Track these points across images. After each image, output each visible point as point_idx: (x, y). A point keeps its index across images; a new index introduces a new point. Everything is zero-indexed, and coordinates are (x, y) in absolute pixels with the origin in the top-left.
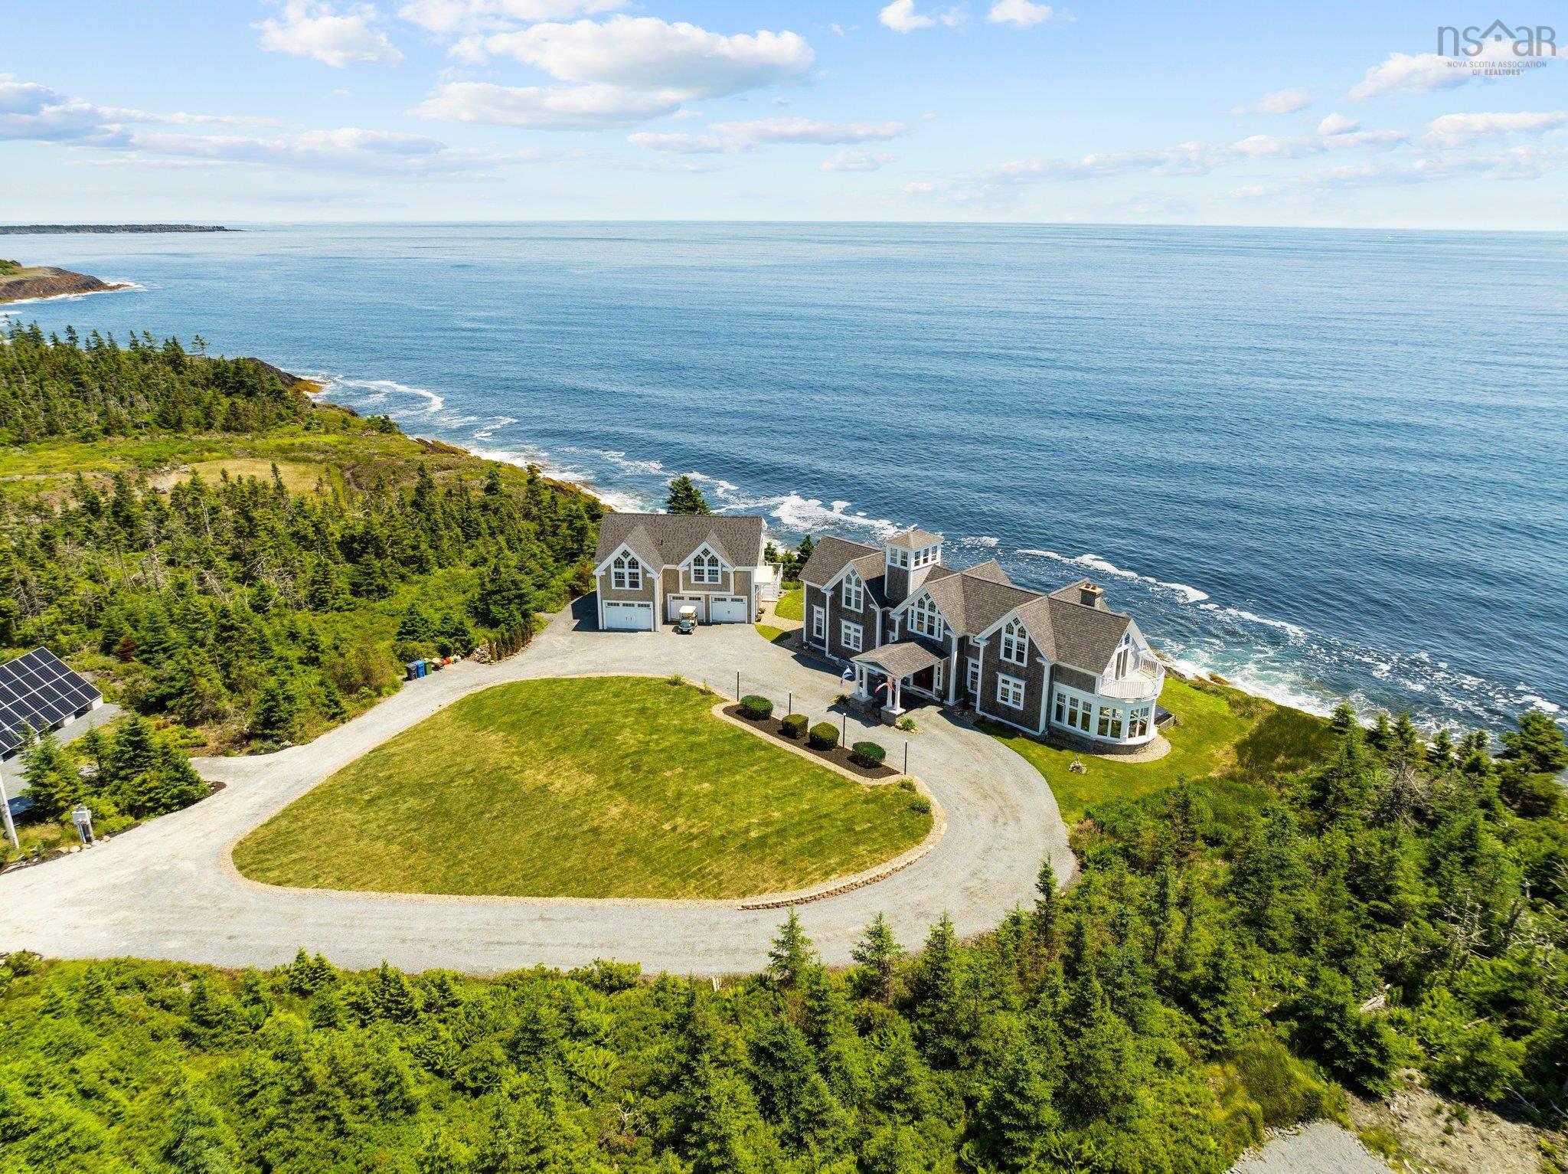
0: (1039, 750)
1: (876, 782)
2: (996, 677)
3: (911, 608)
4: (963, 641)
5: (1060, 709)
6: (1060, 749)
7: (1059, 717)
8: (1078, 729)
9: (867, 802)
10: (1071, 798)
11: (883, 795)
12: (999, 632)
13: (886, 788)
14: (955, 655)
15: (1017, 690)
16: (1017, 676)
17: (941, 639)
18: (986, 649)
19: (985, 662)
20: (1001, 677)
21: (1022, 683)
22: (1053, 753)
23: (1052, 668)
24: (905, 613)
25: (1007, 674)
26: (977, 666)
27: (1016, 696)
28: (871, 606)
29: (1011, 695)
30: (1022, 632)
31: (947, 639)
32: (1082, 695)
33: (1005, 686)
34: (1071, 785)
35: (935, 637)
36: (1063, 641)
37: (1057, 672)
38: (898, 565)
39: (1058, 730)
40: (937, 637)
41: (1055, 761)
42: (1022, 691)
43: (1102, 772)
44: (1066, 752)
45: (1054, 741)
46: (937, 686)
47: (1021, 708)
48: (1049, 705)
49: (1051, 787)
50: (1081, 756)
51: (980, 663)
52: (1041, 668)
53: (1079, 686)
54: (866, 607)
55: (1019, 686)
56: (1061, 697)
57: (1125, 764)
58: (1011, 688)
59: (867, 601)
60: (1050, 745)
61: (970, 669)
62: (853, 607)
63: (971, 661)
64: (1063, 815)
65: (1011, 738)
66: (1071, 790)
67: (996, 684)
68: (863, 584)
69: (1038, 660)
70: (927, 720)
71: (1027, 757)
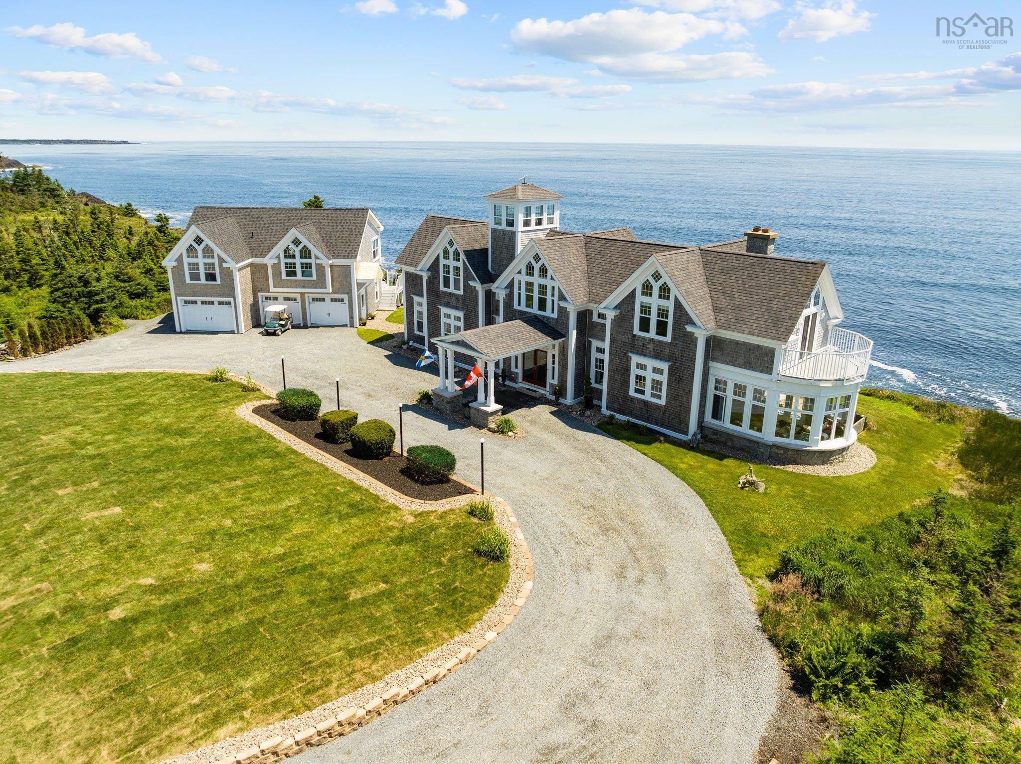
0: (690, 459)
1: (429, 506)
2: (628, 360)
3: (517, 278)
4: (584, 316)
5: (718, 401)
6: (721, 457)
7: (717, 414)
8: (745, 429)
9: (398, 541)
10: (748, 533)
11: (433, 528)
12: (632, 295)
13: (443, 516)
14: (573, 334)
15: (657, 377)
16: (657, 356)
17: (555, 315)
18: (614, 322)
19: (612, 341)
20: (635, 359)
21: (665, 366)
22: (712, 464)
23: (708, 341)
24: (510, 286)
25: (643, 354)
26: (602, 351)
27: (657, 384)
28: (471, 283)
29: (648, 384)
30: (665, 292)
31: (563, 312)
32: (751, 379)
33: (641, 373)
34: (746, 510)
35: (548, 313)
36: (723, 302)
37: (715, 347)
38: (504, 226)
39: (716, 432)
40: (550, 313)
41: (716, 474)
42: (664, 379)
43: (787, 490)
44: (729, 463)
45: (709, 447)
46: (552, 380)
47: (662, 402)
48: (703, 396)
49: (714, 514)
50: (752, 467)
51: (606, 345)
52: (691, 340)
53: (748, 365)
54: (466, 285)
55: (661, 372)
56: (720, 384)
57: (820, 479)
58: (649, 375)
59: (467, 277)
60: (704, 452)
61: (594, 355)
62: (452, 290)
63: (595, 343)
64: (740, 564)
65: (649, 443)
66: (746, 518)
67: (627, 370)
68: (462, 256)
69: (689, 328)
70: (533, 422)
71: (673, 469)
